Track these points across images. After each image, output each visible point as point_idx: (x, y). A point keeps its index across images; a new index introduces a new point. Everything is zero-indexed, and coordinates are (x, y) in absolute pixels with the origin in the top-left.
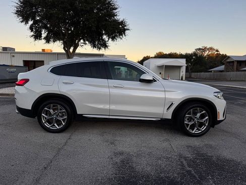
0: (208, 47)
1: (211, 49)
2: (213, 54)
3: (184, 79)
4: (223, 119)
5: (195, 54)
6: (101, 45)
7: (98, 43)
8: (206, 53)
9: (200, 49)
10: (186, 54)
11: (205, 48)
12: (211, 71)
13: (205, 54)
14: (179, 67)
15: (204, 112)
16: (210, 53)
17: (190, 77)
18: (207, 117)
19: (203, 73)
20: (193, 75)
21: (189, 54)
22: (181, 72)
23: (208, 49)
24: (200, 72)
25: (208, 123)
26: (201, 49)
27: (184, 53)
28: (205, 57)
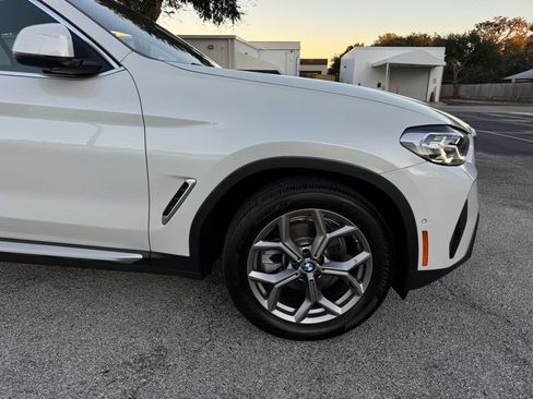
0: (510, 18)
1: (518, 23)
2: (521, 37)
3: (437, 99)
4: (450, 263)
5: (473, 37)
6: (223, 11)
7: (216, 7)
8: (503, 36)
9: (488, 24)
10: (451, 36)
11: (503, 21)
12: (510, 81)
13: (502, 38)
14: (427, 69)
15: (347, 229)
16: (513, 34)
17: (456, 95)
18: (363, 256)
19: (488, 86)
20: (464, 89)
21: (457, 36)
22: (431, 81)
23: (509, 24)
24: (481, 82)
25: (368, 279)
26: (491, 24)
27: (444, 34)
28: (500, 44)
